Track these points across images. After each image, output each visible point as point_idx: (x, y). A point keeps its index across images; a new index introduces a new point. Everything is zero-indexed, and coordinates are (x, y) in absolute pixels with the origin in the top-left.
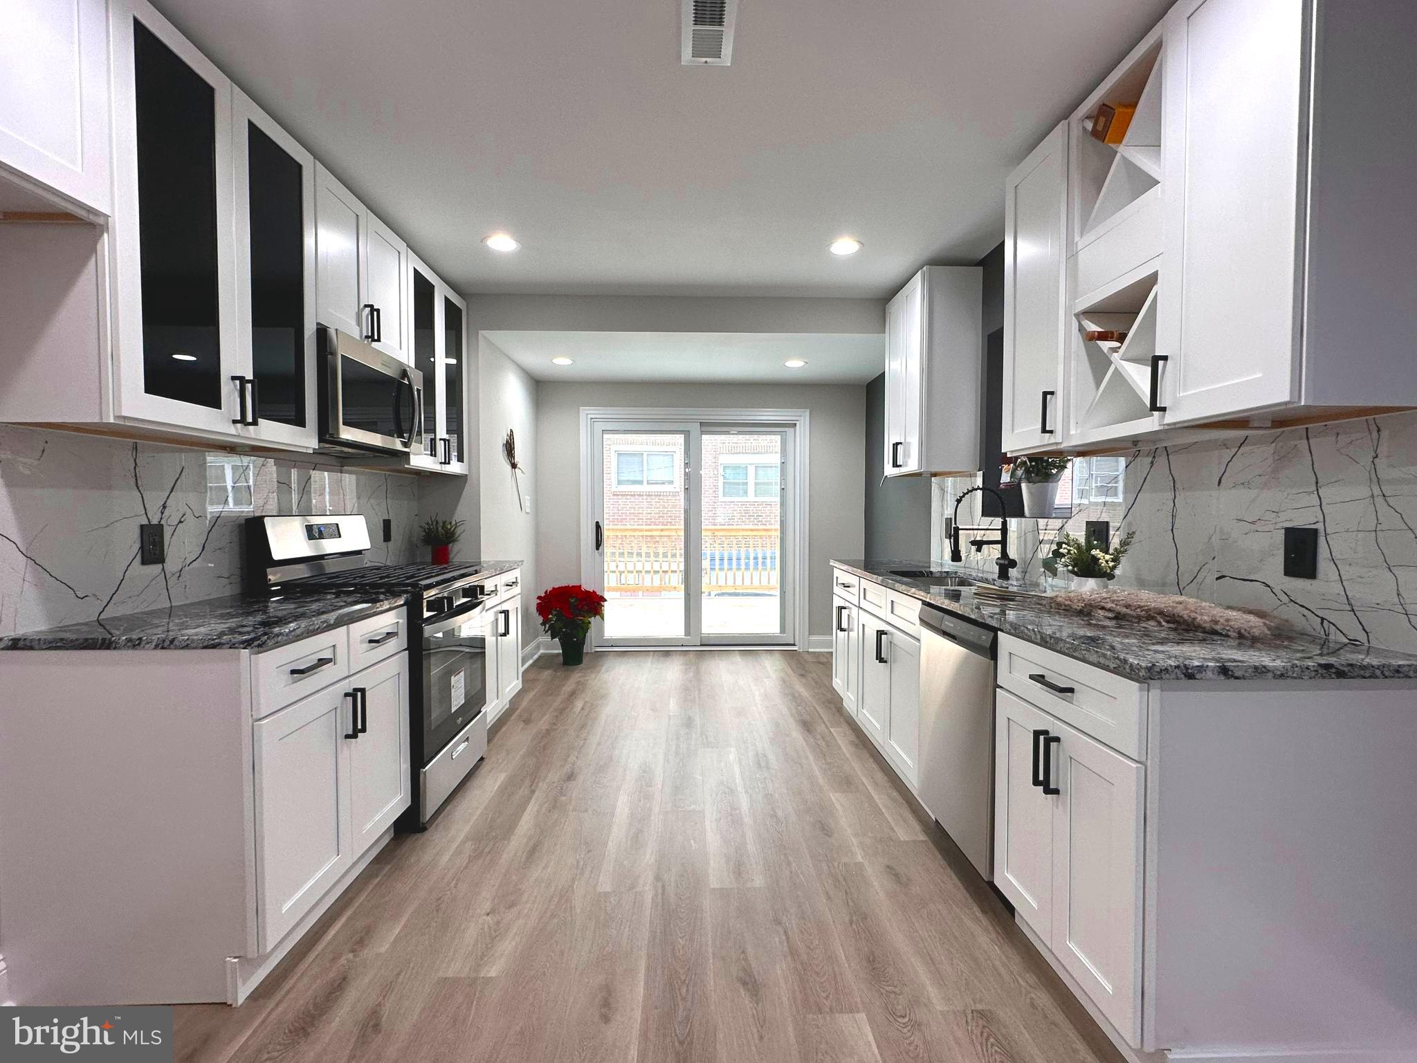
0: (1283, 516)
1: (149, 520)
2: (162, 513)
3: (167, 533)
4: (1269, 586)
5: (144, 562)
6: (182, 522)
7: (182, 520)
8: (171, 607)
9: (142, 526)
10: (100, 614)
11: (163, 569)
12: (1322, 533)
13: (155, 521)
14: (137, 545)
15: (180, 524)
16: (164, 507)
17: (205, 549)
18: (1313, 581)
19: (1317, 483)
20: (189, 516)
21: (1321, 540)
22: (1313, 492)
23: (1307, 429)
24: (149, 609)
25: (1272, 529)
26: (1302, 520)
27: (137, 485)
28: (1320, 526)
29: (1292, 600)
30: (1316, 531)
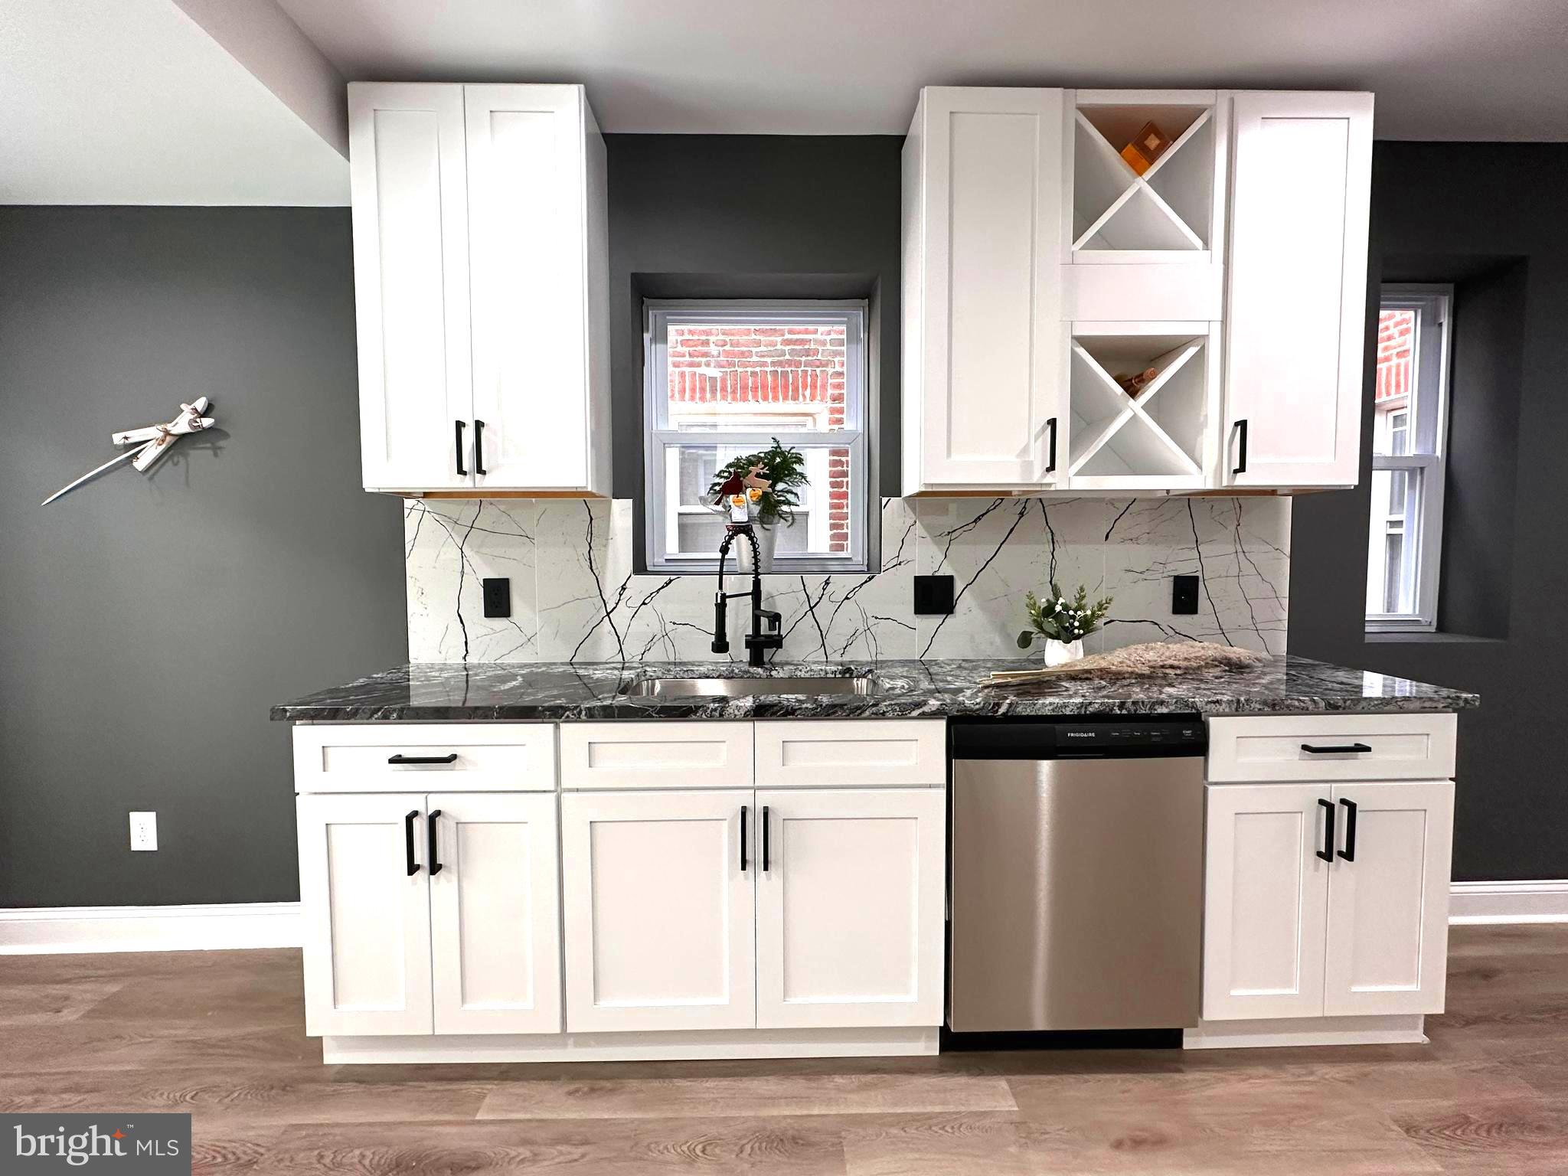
0: (1170, 567)
4: (1156, 624)
12: (1201, 579)
18: (1194, 616)
19: (1197, 541)
21: (1201, 584)
22: (1193, 548)
23: (1189, 499)
25: (1160, 578)
26: (1185, 570)
28: (1199, 574)
29: (1177, 633)
30: (1197, 578)
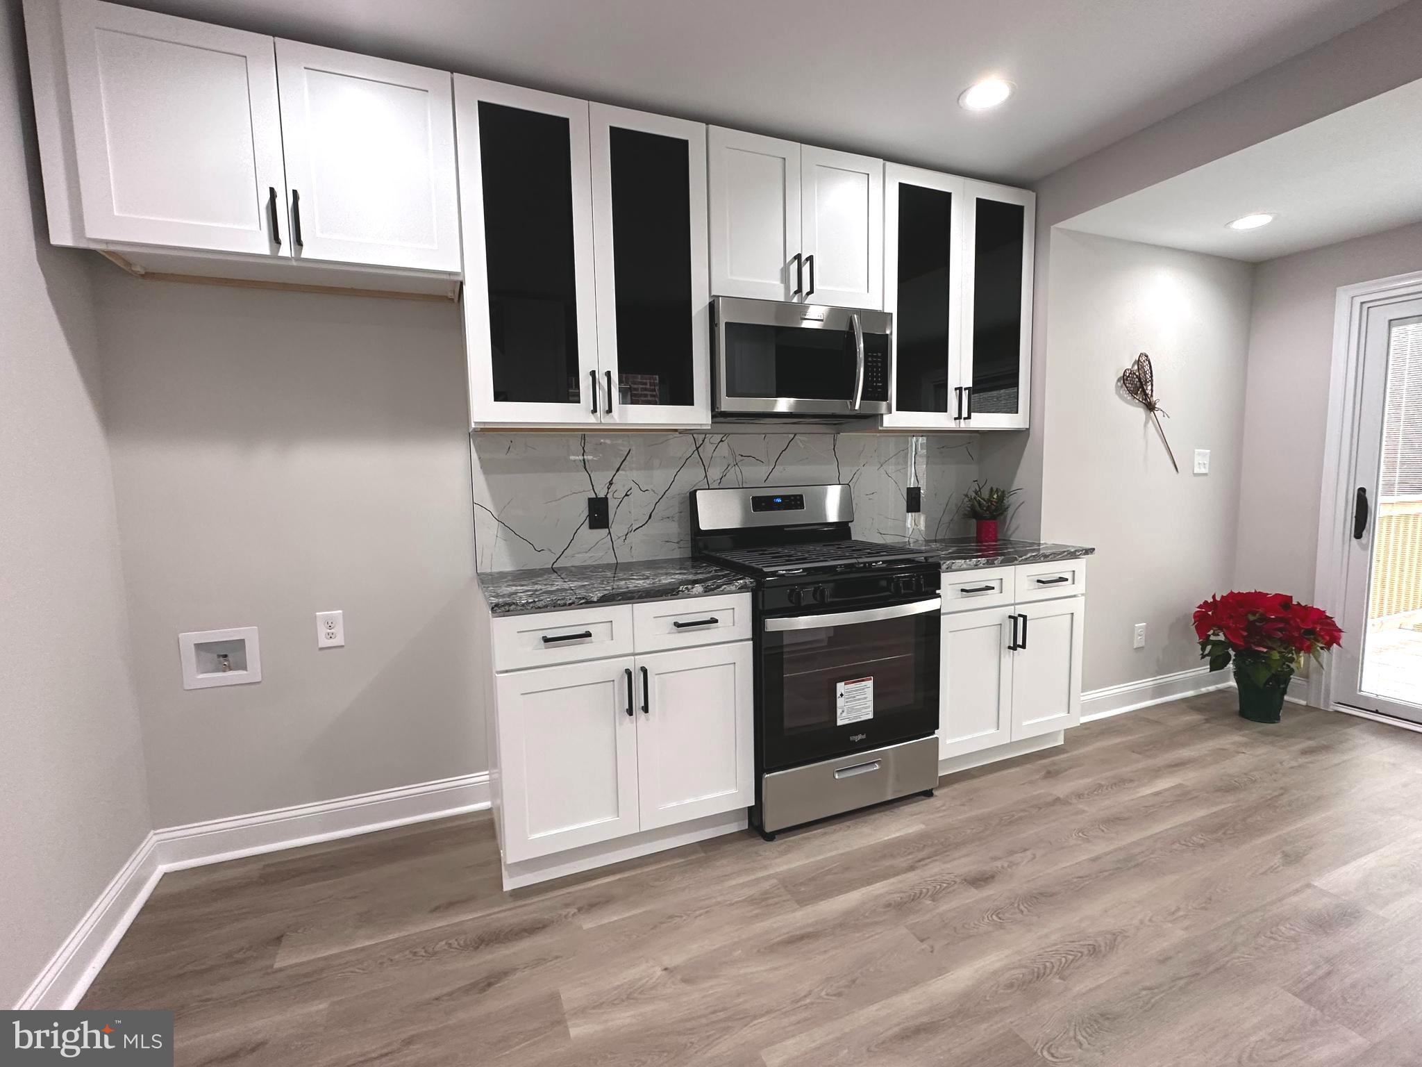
1: (596, 494)
2: (609, 489)
3: (612, 504)
5: (592, 527)
6: (628, 495)
7: (628, 493)
8: (617, 563)
9: (589, 499)
10: (554, 563)
11: (610, 533)
13: (602, 495)
14: (586, 513)
15: (626, 497)
16: (611, 483)
17: (652, 518)
20: (635, 490)
24: (596, 563)
27: (585, 468)
